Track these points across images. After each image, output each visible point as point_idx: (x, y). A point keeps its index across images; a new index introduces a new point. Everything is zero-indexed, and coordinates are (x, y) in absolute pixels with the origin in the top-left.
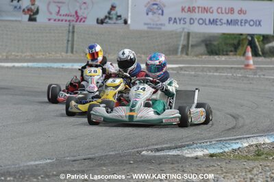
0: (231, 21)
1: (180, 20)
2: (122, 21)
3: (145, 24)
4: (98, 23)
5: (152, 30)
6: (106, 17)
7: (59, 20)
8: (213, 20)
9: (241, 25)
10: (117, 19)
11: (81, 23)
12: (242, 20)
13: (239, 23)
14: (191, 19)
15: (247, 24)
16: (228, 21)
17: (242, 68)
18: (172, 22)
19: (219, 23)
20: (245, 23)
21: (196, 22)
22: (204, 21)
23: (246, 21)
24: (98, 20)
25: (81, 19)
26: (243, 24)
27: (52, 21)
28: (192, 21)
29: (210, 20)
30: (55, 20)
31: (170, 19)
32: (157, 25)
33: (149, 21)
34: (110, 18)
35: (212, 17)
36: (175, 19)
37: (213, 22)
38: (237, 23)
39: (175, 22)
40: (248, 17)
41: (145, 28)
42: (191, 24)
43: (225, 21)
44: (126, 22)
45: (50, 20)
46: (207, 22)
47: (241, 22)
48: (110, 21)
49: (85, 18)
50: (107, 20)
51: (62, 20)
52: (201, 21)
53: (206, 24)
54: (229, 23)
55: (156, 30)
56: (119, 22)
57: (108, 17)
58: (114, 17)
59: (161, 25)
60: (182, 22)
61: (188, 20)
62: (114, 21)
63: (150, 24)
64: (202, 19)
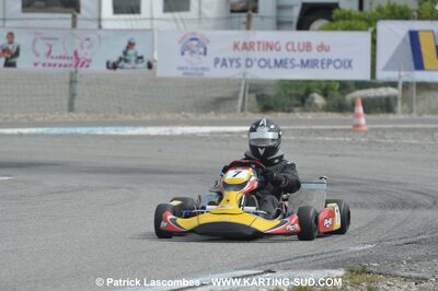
0: (308, 61)
1: (231, 62)
2: (145, 64)
3: (180, 68)
4: (108, 67)
5: (189, 76)
6: (121, 59)
7: (50, 65)
8: (281, 61)
9: (323, 68)
10: (136, 62)
11: (84, 68)
12: (323, 60)
13: (319, 65)
14: (247, 60)
15: (331, 66)
16: (302, 62)
17: (350, 130)
18: (219, 65)
19: (289, 65)
20: (328, 64)
21: (255, 64)
22: (267, 63)
23: (330, 62)
24: (108, 63)
25: (83, 63)
26: (325, 66)
27: (40, 66)
28: (249, 63)
29: (276, 61)
30: (44, 65)
31: (217, 61)
32: (197, 69)
33: (185, 64)
34: (126, 61)
35: (279, 56)
36: (224, 60)
37: (281, 64)
38: (316, 64)
39: (224, 64)
40: (331, 55)
41: (180, 74)
42: (248, 67)
43: (298, 62)
44: (150, 66)
45: (36, 64)
46: (272, 64)
47: (322, 64)
48: (126, 65)
49: (89, 61)
50: (122, 63)
51: (55, 65)
52: (263, 63)
53: (270, 67)
54: (304, 64)
55: (196, 76)
56: (140, 65)
57: (124, 59)
58: (133, 59)
59: (203, 69)
60: (234, 64)
61: (243, 62)
62: (133, 64)
63: (187, 68)
64: (264, 60)
